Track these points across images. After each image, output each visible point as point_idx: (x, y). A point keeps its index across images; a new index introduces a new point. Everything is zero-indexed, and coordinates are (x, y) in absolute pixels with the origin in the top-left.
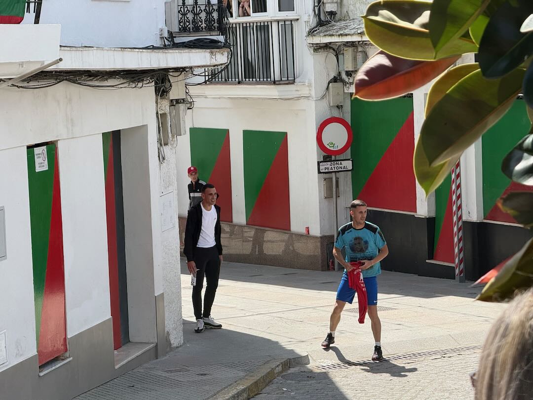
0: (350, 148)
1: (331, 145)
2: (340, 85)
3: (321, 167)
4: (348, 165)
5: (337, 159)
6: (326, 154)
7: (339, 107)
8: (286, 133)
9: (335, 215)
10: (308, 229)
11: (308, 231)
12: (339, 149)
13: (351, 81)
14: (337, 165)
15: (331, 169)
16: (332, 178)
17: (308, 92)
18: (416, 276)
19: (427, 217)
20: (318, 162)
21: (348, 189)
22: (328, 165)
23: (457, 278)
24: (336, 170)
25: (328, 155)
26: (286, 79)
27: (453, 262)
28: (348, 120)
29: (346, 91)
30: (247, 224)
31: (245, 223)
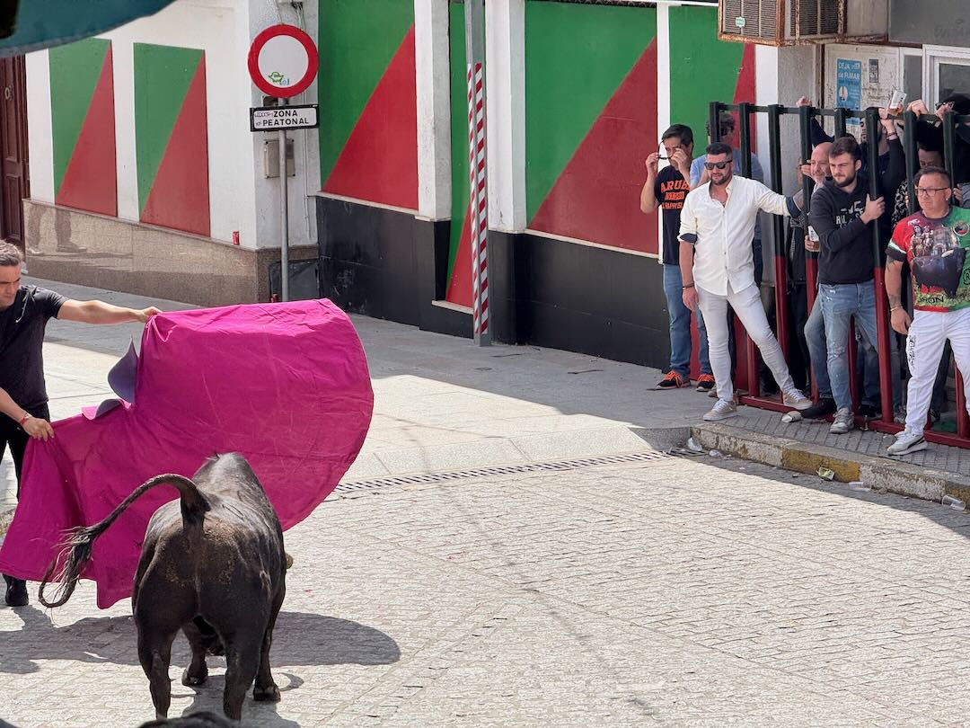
1: (275, 79)
3: (256, 120)
4: (310, 116)
6: (268, 95)
7: (296, 6)
8: (202, 53)
10: (236, 233)
11: (238, 240)
12: (290, 85)
14: (288, 117)
15: (277, 123)
16: (277, 141)
19: (436, 220)
20: (252, 109)
21: (312, 163)
22: (270, 115)
23: (477, 336)
24: (285, 125)
27: (471, 306)
28: (313, 32)
30: (141, 221)
31: (138, 220)
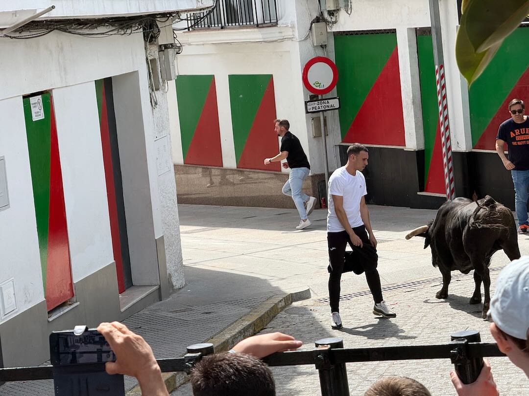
0: (336, 87)
1: (317, 85)
2: (322, 24)
3: (309, 107)
4: (335, 103)
5: (324, 98)
6: (313, 94)
7: (323, 47)
8: (271, 76)
9: (325, 153)
12: (325, 88)
13: (334, 20)
14: (325, 105)
15: (319, 108)
16: (320, 117)
17: (291, 34)
18: (408, 209)
19: (417, 150)
20: (305, 102)
21: (336, 127)
22: (315, 104)
24: (323, 109)
25: (314, 95)
26: (269, 22)
27: (445, 193)
28: (333, 58)
29: (329, 30)
30: (237, 167)
31: (236, 167)
